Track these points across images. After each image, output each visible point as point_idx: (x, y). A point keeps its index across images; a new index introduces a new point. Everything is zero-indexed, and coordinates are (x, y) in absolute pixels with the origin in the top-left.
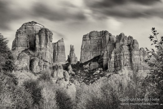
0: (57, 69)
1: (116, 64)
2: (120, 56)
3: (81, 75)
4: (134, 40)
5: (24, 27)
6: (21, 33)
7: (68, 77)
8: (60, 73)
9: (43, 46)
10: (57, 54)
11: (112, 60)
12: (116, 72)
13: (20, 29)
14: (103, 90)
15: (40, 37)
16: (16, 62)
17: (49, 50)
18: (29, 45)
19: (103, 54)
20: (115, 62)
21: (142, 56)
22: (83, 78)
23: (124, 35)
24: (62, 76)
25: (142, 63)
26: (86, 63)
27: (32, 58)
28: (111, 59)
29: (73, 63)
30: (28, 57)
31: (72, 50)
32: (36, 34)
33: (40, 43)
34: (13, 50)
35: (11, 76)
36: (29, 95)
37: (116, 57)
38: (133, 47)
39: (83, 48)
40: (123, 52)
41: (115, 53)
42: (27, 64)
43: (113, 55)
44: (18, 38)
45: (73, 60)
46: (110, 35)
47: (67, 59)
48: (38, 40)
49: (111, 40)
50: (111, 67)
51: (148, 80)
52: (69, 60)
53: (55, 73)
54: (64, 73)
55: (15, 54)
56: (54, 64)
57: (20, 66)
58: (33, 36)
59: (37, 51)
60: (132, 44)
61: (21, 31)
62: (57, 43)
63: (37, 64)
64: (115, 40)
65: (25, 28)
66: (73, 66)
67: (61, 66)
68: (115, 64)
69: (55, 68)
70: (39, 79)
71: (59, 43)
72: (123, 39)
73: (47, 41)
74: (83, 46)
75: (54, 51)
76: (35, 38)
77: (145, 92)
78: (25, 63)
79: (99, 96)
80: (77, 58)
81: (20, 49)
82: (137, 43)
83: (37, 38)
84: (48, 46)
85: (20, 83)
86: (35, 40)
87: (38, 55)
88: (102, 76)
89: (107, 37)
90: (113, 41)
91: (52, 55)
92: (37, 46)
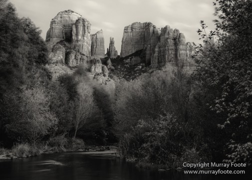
0: (95, 63)
1: (160, 59)
2: (164, 52)
3: (121, 71)
4: (180, 34)
5: (59, 16)
6: (56, 22)
7: (107, 72)
8: (98, 68)
9: (80, 37)
10: (95, 46)
11: (156, 54)
12: (159, 68)
13: (55, 18)
14: (145, 87)
15: (77, 27)
16: (51, 55)
17: (87, 43)
18: (64, 36)
19: (146, 48)
20: (159, 57)
21: (188, 52)
22: (123, 74)
23: (169, 27)
24: (101, 71)
25: (188, 60)
26: (127, 58)
27: (68, 51)
28: (154, 53)
29: (113, 57)
30: (64, 49)
31: (112, 43)
32: (72, 24)
33: (77, 35)
34: (48, 40)
35: (45, 70)
36: (64, 90)
37: (160, 52)
38: (179, 41)
39: (124, 41)
40: (168, 46)
41: (159, 48)
42: (62, 57)
43: (157, 49)
44: (53, 28)
45: (113, 53)
46: (154, 27)
47: (106, 52)
48: (75, 31)
49: (155, 33)
50: (154, 62)
51: (193, 78)
52: (109, 53)
53: (93, 67)
54: (103, 67)
55: (50, 46)
56: (92, 58)
57: (55, 59)
58: (69, 26)
59: (74, 43)
60: (178, 38)
61: (56, 20)
62: (96, 34)
63: (73, 57)
64: (160, 32)
65: (61, 17)
66: (113, 61)
67: (100, 60)
68: (158, 59)
69: (92, 62)
70: (75, 74)
71: (98, 35)
72: (169, 32)
73: (85, 33)
74: (125, 39)
75: (92, 43)
76: (72, 28)
77: (190, 91)
78: (60, 56)
79: (141, 93)
80: (116, 51)
81: (55, 40)
82: (184, 38)
83: (74, 29)
84: (85, 38)
85: (55, 77)
86: (71, 31)
87: (75, 47)
88: (144, 72)
89: (151, 29)
90: (158, 34)
91: (90, 48)
92: (74, 37)
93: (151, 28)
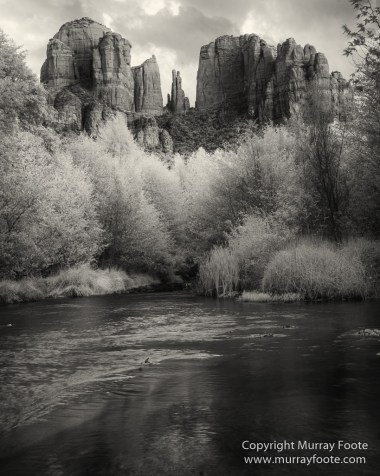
0: (144, 127)
1: (277, 109)
2: (286, 93)
4: (317, 55)
5: (65, 31)
6: (59, 46)
7: (170, 144)
8: (151, 136)
9: (110, 75)
10: (142, 92)
11: (269, 101)
13: (57, 36)
15: (102, 54)
16: (52, 115)
17: (125, 85)
18: (77, 73)
19: (248, 88)
20: (275, 105)
21: (335, 91)
23: (294, 42)
24: (157, 142)
25: (336, 108)
27: (86, 104)
28: (265, 99)
29: (181, 111)
30: (79, 102)
31: (176, 82)
32: (92, 48)
33: (104, 69)
37: (275, 96)
38: (315, 69)
39: (202, 75)
40: (293, 83)
41: (275, 87)
42: (75, 118)
43: (269, 90)
44: (52, 58)
45: (180, 103)
46: (263, 44)
47: (165, 103)
48: (99, 62)
49: (265, 56)
52: (171, 105)
53: (141, 136)
54: (160, 134)
55: (49, 95)
56: (138, 115)
57: (61, 122)
58: (86, 53)
59: (98, 87)
60: (312, 63)
61: (58, 41)
62: (143, 66)
63: (99, 117)
64: (274, 54)
65: (68, 35)
67: (153, 119)
68: (274, 110)
69: (139, 124)
71: (146, 67)
72: (293, 53)
73: (119, 64)
74: (203, 72)
75: (136, 84)
76: (92, 56)
78: (71, 115)
80: (187, 99)
81: (59, 83)
82: (325, 62)
83: (97, 57)
84: (121, 75)
86: (91, 61)
87: (100, 97)
89: (256, 48)
90: (271, 57)
91: (132, 95)
92: (98, 75)
93: (257, 46)
